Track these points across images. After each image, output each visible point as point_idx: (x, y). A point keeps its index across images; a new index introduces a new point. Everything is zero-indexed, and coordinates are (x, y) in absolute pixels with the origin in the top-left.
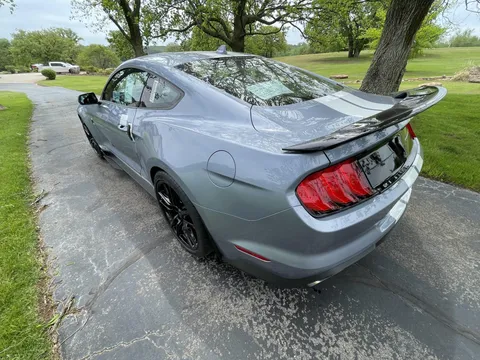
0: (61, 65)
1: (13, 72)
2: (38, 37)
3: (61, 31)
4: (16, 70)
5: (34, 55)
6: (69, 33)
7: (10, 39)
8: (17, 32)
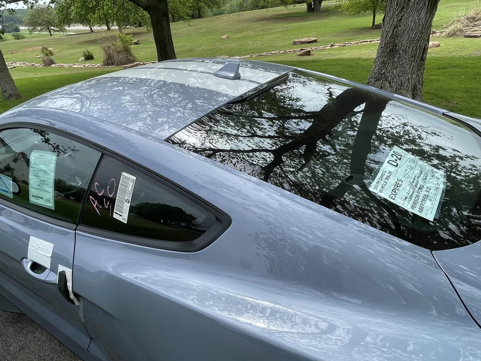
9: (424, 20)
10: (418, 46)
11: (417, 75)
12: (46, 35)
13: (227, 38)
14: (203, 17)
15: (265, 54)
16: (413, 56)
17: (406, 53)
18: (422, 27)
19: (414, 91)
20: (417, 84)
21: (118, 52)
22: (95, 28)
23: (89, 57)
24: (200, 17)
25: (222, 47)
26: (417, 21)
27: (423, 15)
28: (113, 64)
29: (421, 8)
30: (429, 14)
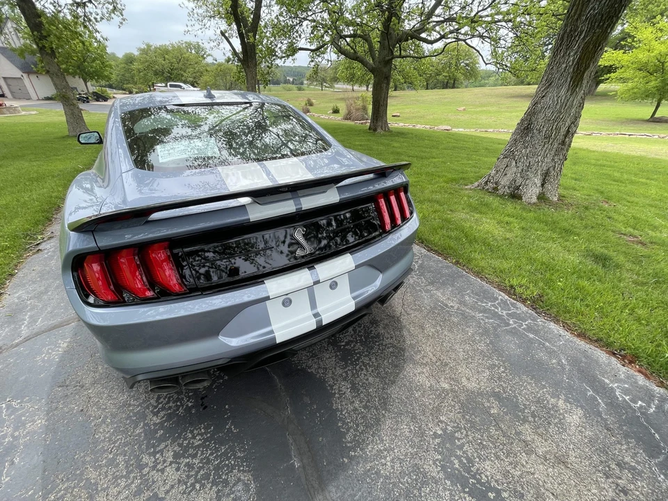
0: (180, 87)
1: (131, 93)
2: (164, 52)
3: (189, 45)
4: (135, 90)
5: (156, 73)
6: (198, 48)
7: (136, 53)
8: (143, 46)
9: (563, 98)
10: (554, 127)
11: (553, 160)
12: (319, 90)
13: (464, 110)
14: (458, 88)
15: (491, 130)
16: (548, 137)
17: (539, 133)
18: (561, 107)
19: (546, 176)
20: (551, 169)
21: (357, 110)
22: (356, 87)
23: (336, 111)
24: (453, 87)
25: (452, 118)
26: (556, 99)
27: (563, 92)
28: (350, 119)
29: (562, 85)
30: (569, 93)
